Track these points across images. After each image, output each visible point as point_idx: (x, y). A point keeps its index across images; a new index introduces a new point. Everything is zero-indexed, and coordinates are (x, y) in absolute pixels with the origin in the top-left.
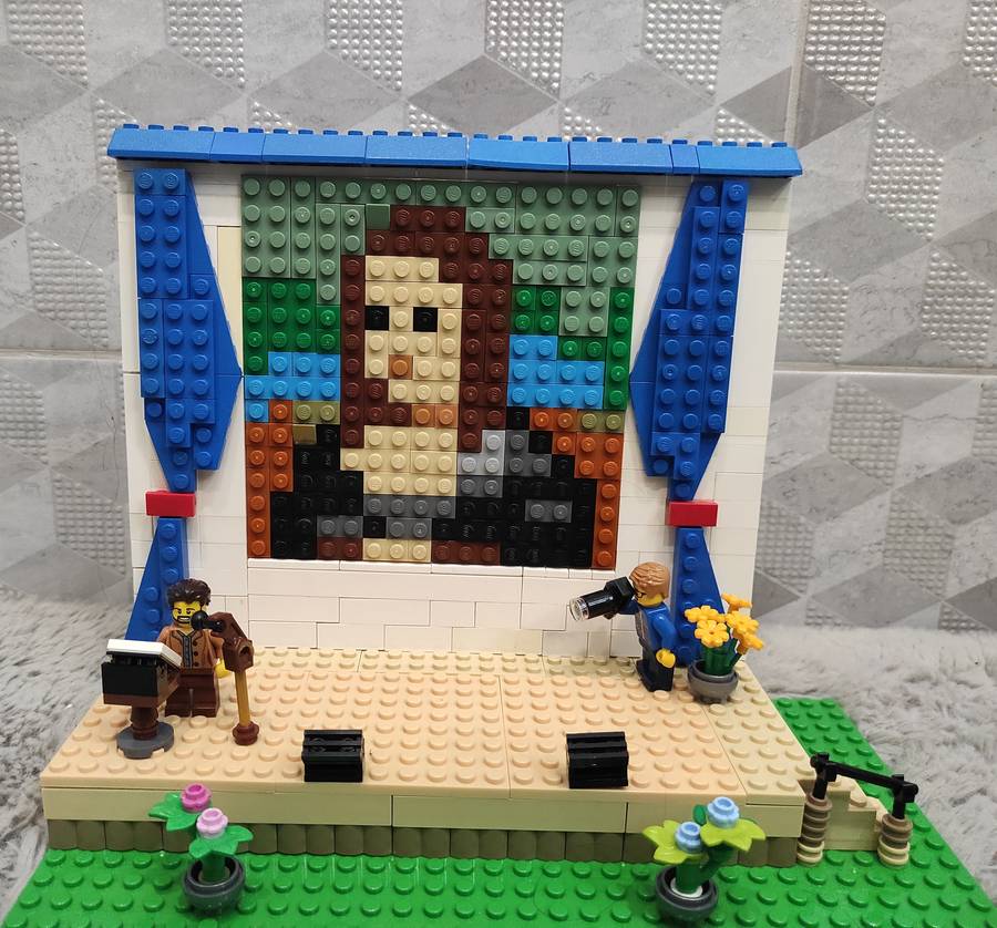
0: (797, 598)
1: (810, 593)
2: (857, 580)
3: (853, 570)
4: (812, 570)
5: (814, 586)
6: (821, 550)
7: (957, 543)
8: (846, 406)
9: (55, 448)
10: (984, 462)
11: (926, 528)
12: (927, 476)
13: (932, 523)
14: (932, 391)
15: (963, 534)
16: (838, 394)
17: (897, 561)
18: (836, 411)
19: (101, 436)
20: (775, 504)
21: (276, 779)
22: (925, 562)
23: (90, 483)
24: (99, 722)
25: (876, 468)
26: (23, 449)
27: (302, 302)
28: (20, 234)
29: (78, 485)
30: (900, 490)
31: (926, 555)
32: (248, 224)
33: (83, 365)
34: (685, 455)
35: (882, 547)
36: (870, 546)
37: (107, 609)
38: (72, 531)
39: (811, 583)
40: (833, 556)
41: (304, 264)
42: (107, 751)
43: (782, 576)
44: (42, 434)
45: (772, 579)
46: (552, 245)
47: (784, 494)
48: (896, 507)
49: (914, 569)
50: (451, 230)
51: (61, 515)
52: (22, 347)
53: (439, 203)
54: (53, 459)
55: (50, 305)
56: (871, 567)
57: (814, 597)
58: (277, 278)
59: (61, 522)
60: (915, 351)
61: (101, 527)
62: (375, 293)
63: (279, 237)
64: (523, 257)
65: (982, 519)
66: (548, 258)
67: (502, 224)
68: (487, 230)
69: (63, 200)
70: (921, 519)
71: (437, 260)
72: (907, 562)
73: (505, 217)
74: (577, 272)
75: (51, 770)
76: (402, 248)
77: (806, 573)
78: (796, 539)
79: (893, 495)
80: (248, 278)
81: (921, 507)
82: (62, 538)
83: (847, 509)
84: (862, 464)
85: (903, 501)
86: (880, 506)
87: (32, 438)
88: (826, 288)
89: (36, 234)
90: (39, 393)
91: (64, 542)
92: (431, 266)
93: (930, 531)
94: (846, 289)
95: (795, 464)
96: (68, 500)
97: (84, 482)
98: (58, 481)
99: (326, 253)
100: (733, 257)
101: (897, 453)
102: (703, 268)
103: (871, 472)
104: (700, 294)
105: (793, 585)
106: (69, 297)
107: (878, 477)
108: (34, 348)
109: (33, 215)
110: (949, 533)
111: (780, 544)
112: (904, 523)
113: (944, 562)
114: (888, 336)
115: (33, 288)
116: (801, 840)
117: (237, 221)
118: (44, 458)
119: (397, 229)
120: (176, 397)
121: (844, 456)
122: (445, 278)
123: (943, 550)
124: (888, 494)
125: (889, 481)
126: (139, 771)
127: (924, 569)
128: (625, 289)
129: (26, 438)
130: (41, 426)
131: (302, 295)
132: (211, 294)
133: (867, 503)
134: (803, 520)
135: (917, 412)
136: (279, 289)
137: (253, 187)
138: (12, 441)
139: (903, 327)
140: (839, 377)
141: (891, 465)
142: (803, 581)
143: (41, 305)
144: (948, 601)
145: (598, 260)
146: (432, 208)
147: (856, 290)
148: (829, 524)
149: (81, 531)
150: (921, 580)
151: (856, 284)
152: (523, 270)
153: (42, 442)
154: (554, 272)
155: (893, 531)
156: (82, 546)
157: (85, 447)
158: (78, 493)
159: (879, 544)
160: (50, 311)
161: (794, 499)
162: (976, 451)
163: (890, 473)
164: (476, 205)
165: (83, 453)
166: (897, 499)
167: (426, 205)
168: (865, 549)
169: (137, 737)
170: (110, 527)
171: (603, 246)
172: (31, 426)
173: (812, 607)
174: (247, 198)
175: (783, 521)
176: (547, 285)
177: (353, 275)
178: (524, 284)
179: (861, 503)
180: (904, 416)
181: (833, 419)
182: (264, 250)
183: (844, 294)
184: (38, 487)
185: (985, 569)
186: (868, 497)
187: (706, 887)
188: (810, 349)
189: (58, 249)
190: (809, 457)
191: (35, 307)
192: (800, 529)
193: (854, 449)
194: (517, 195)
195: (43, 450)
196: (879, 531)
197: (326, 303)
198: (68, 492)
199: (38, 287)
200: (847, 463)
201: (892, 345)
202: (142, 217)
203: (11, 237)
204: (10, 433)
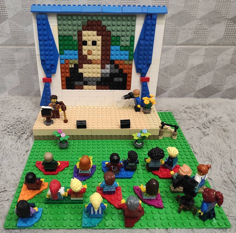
0: (167, 91)
1: (169, 90)
2: (179, 88)
3: (178, 86)
4: (170, 86)
5: (170, 89)
6: (172, 82)
7: (199, 80)
8: (178, 53)
9: (18, 66)
10: (205, 64)
11: (193, 77)
12: (194, 67)
13: (194, 76)
14: (195, 50)
15: (200, 78)
16: (177, 51)
17: (187, 84)
18: (176, 54)
19: (27, 63)
20: (163, 73)
21: (72, 128)
22: (192, 84)
23: (26, 73)
24: (40, 120)
25: (183, 66)
26: (12, 66)
27: (70, 40)
28: (7, 21)
29: (23, 73)
30: (188, 70)
31: (192, 82)
32: (59, 25)
33: (22, 48)
34: (144, 69)
35: (184, 81)
36: (181, 81)
37: (32, 97)
38: (23, 82)
39: (170, 88)
40: (174, 83)
41: (70, 33)
42: (43, 125)
43: (164, 87)
44: (15, 63)
45: (162, 88)
46: (119, 28)
47: (165, 71)
48: (187, 73)
49: (190, 85)
50: (99, 25)
51: (20, 79)
52: (10, 45)
53: (97, 20)
54: (18, 68)
55: (15, 36)
56: (182, 85)
57: (170, 91)
58: (65, 36)
59: (20, 81)
60: (192, 42)
61: (28, 81)
62: (84, 38)
63: (65, 28)
64: (113, 31)
65: (204, 75)
66: (118, 31)
67: (109, 24)
68: (106, 25)
69: (16, 13)
70: (192, 76)
71: (96, 31)
72: (188, 84)
73: (109, 23)
74: (124, 33)
75: (34, 128)
76: (89, 29)
77: (168, 87)
78: (167, 80)
79: (187, 71)
80: (59, 36)
81: (192, 73)
82: (21, 83)
83: (177, 74)
84: (181, 65)
85: (188, 72)
86: (184, 73)
87: (13, 64)
88: (175, 29)
89: (10, 21)
90: (14, 54)
91: (21, 84)
92: (95, 33)
93: (193, 78)
94: (179, 29)
95: (167, 65)
96: (22, 76)
97: (24, 72)
98: (19, 72)
99: (75, 31)
100: (154, 30)
101: (188, 63)
102: (148, 33)
103: (182, 66)
104: (147, 38)
105: (166, 89)
106: (18, 34)
107: (184, 68)
108: (12, 45)
109: (10, 17)
110: (197, 78)
111: (164, 81)
112: (188, 76)
113: (196, 84)
114: (187, 39)
115: (11, 33)
116: (159, 135)
117: (57, 24)
118: (16, 68)
119: (88, 25)
120: (47, 60)
121: (177, 63)
122: (98, 35)
123: (196, 81)
124: (186, 71)
125: (186, 68)
126: (49, 128)
127: (192, 85)
128: (133, 37)
129: (12, 64)
130: (15, 61)
131: (70, 39)
132: (53, 39)
133: (181, 73)
134: (168, 76)
135: (192, 54)
136: (66, 38)
137: (60, 17)
138: (9, 64)
139: (190, 37)
140: (177, 48)
141: (187, 65)
142: (168, 88)
143: (13, 36)
144: (196, 91)
145: (128, 31)
146: (95, 21)
147: (181, 29)
148: (174, 77)
149: (25, 82)
150: (191, 87)
151: (181, 28)
152: (113, 33)
153: (15, 64)
154: (119, 33)
155: (186, 78)
156: (25, 85)
157: (24, 65)
158: (23, 74)
159: (183, 81)
160: (15, 37)
161: (167, 72)
162: (204, 62)
163: (186, 66)
164: (104, 20)
165: (24, 67)
166: (187, 72)
167: (94, 21)
168: (181, 82)
169: (47, 122)
170: (31, 81)
171: (129, 28)
172: (13, 61)
173: (170, 93)
174: (58, 20)
175: (165, 77)
176: (118, 36)
177: (80, 35)
178: (113, 36)
179: (180, 73)
180: (190, 55)
181: (175, 56)
182: (62, 30)
183: (179, 30)
184: (15, 74)
185: (204, 85)
186: (182, 71)
187: (142, 143)
188: (171, 42)
189: (15, 24)
190: (170, 64)
191: (12, 37)
192: (168, 78)
193: (179, 62)
194: (112, 18)
195: (16, 66)
196: (183, 78)
197: (75, 41)
198: (21, 74)
199: (12, 32)
200: (178, 65)
201: (188, 41)
202: (38, 25)
203: (5, 22)
204: (8, 63)
